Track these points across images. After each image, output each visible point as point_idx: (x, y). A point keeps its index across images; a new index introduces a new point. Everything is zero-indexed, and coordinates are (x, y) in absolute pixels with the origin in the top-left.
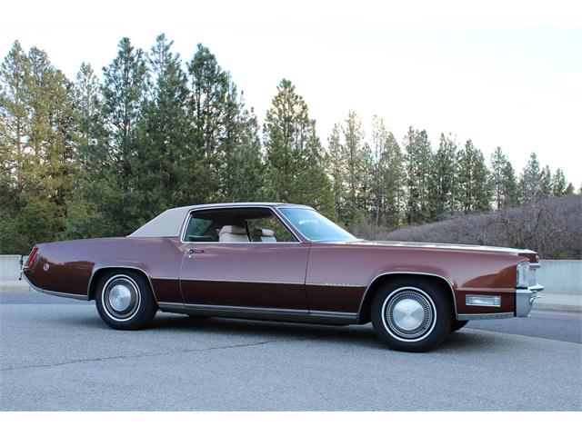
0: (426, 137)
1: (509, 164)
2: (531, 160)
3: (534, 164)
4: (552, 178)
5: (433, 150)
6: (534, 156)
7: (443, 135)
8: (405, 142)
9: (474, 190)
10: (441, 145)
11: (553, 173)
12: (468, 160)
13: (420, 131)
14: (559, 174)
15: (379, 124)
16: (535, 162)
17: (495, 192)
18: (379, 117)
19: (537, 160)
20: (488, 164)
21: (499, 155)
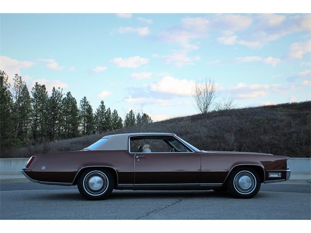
0: (45, 89)
1: (90, 106)
2: (101, 104)
3: (103, 107)
4: (111, 115)
5: (49, 97)
6: (102, 103)
7: (54, 88)
8: (33, 91)
9: (72, 120)
10: (53, 94)
11: (112, 112)
12: (68, 103)
13: (41, 85)
14: (115, 112)
15: (19, 80)
16: (103, 106)
17: (82, 121)
18: (19, 75)
19: (104, 104)
20: (79, 106)
21: (85, 101)
